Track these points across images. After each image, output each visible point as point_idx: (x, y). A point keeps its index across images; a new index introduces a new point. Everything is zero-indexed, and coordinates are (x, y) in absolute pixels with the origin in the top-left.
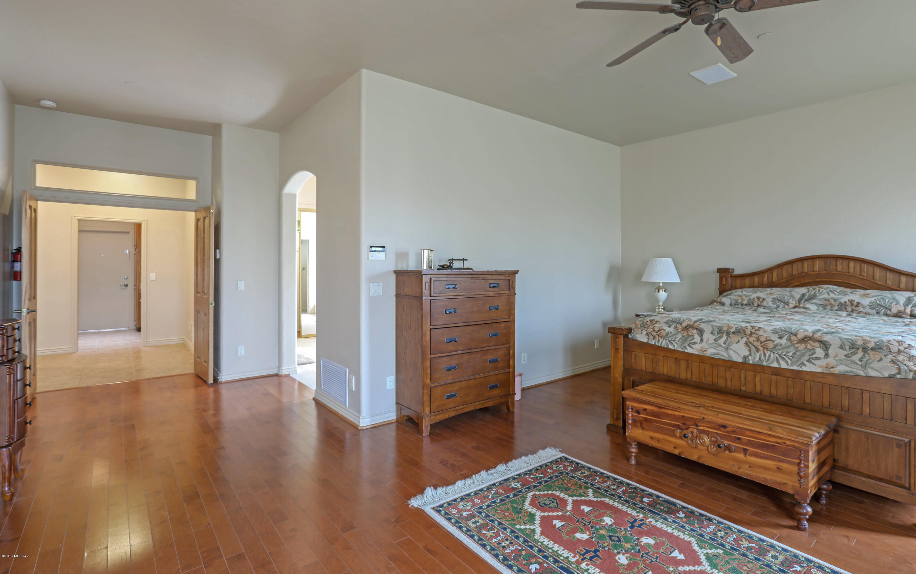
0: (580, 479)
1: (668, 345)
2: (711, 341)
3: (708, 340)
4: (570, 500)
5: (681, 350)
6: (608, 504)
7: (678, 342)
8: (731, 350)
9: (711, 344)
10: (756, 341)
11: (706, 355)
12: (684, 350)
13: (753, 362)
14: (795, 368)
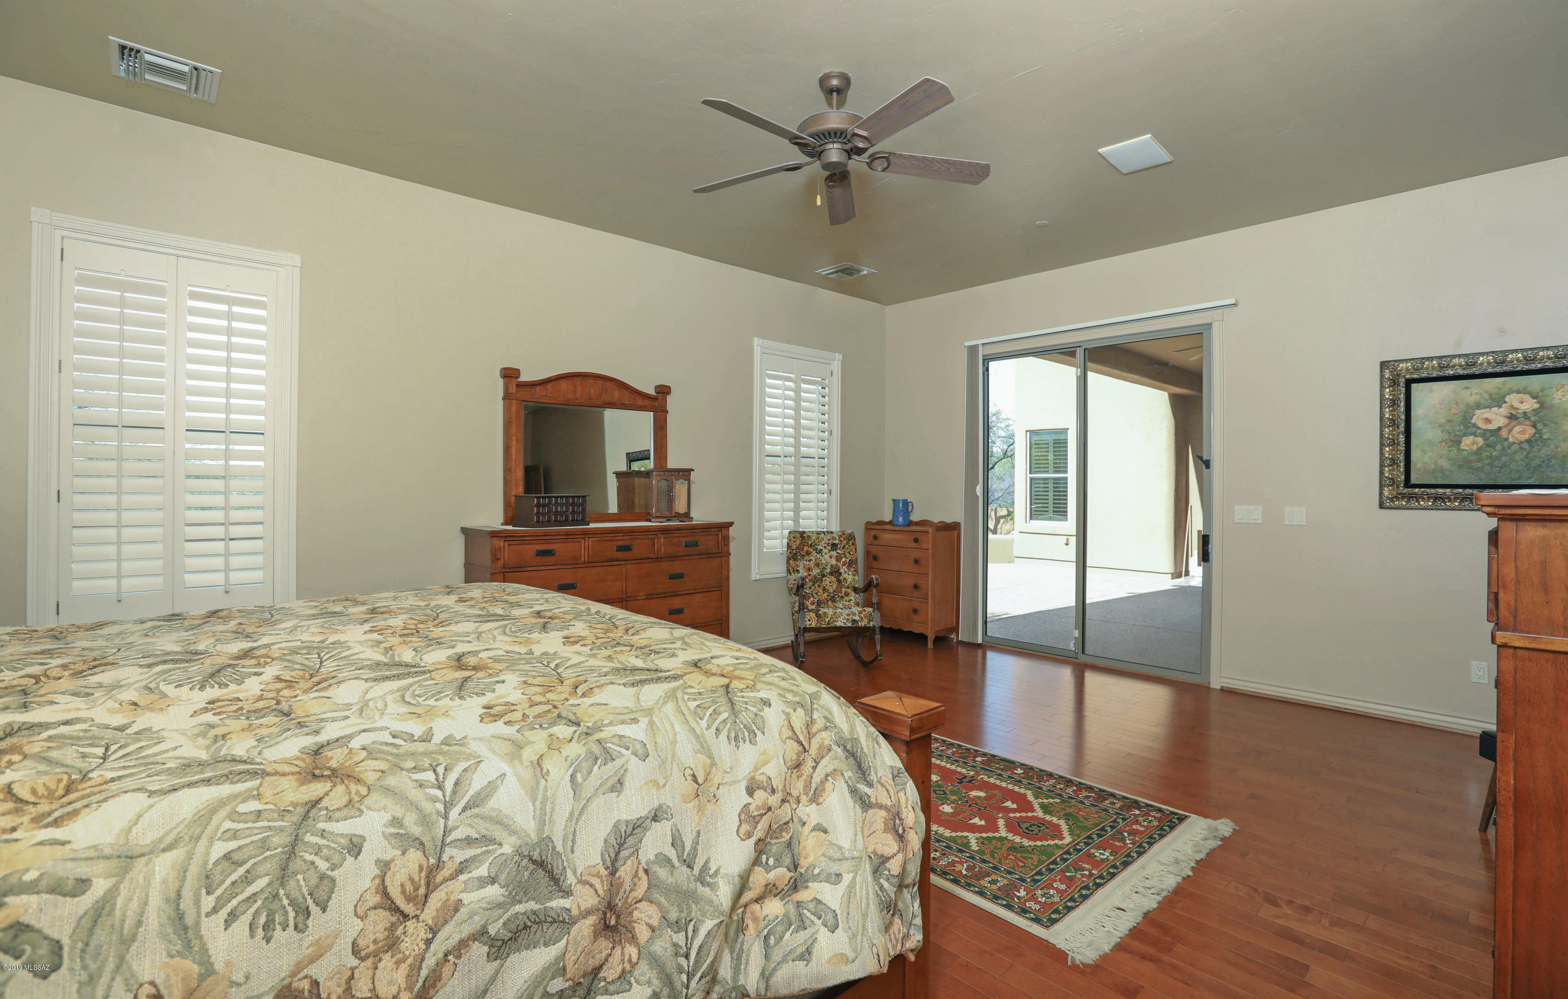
0: (995, 868)
4: (1003, 833)
6: (946, 828)
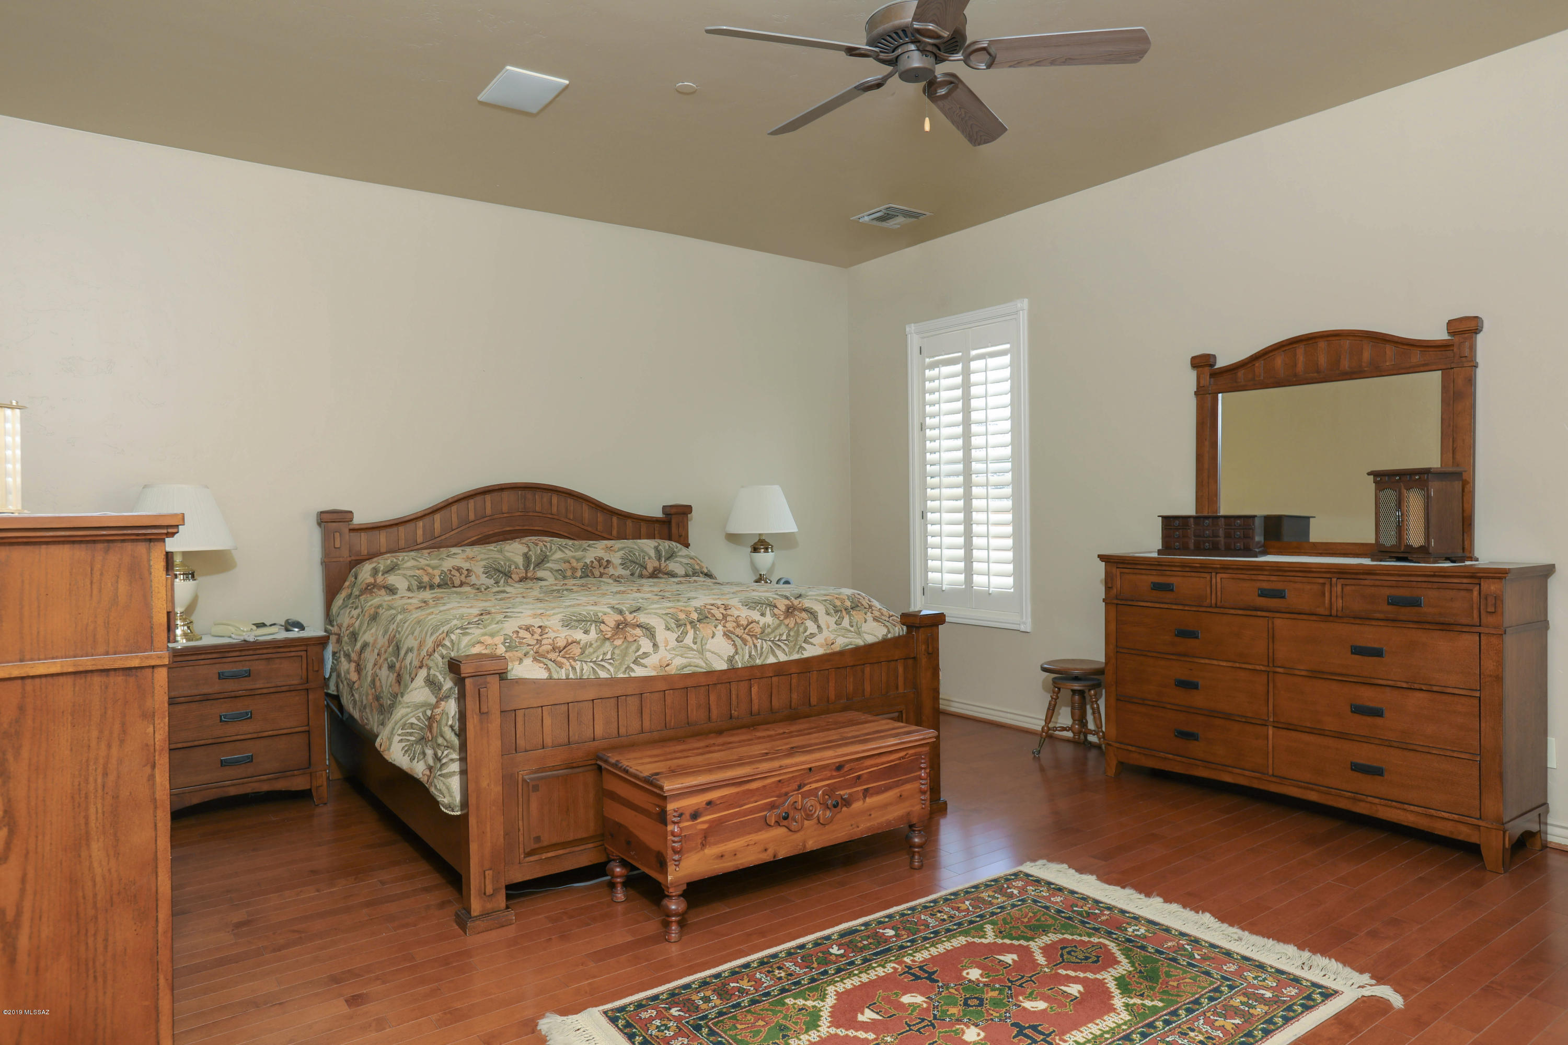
1: (597, 673)
2: (673, 644)
3: (667, 642)
5: (622, 676)
7: (611, 661)
8: (708, 653)
9: (674, 649)
10: (737, 627)
11: (670, 673)
12: (629, 673)
13: (742, 663)
14: (796, 656)
